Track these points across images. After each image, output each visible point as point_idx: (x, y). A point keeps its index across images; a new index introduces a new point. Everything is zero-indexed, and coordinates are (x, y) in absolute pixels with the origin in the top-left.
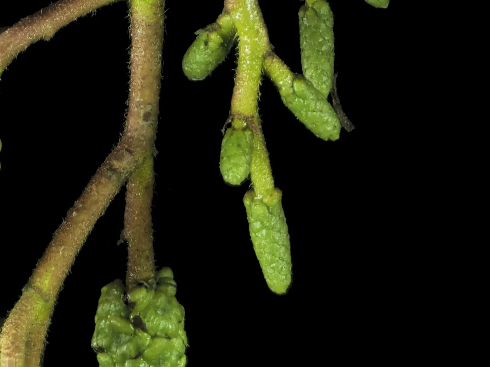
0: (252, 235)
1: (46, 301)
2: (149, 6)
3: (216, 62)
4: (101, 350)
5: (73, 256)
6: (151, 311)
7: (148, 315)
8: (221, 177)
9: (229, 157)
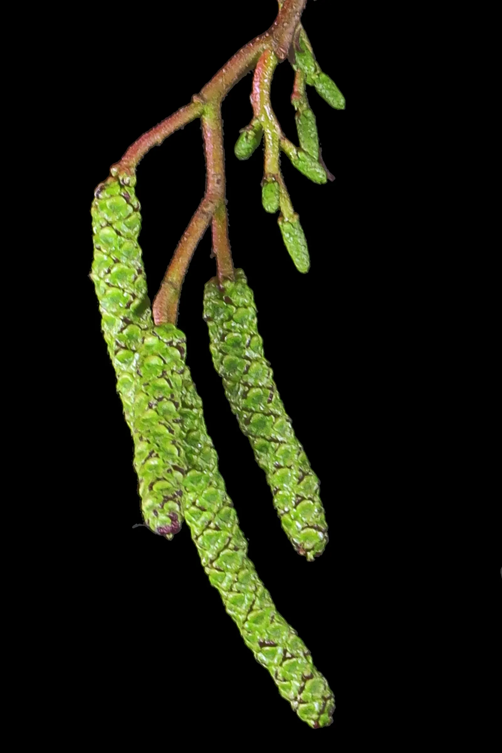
0: (285, 241)
1: (175, 289)
2: (213, 120)
3: (254, 147)
4: (209, 319)
5: (187, 262)
6: (234, 293)
7: (233, 295)
8: (263, 210)
9: (267, 198)
